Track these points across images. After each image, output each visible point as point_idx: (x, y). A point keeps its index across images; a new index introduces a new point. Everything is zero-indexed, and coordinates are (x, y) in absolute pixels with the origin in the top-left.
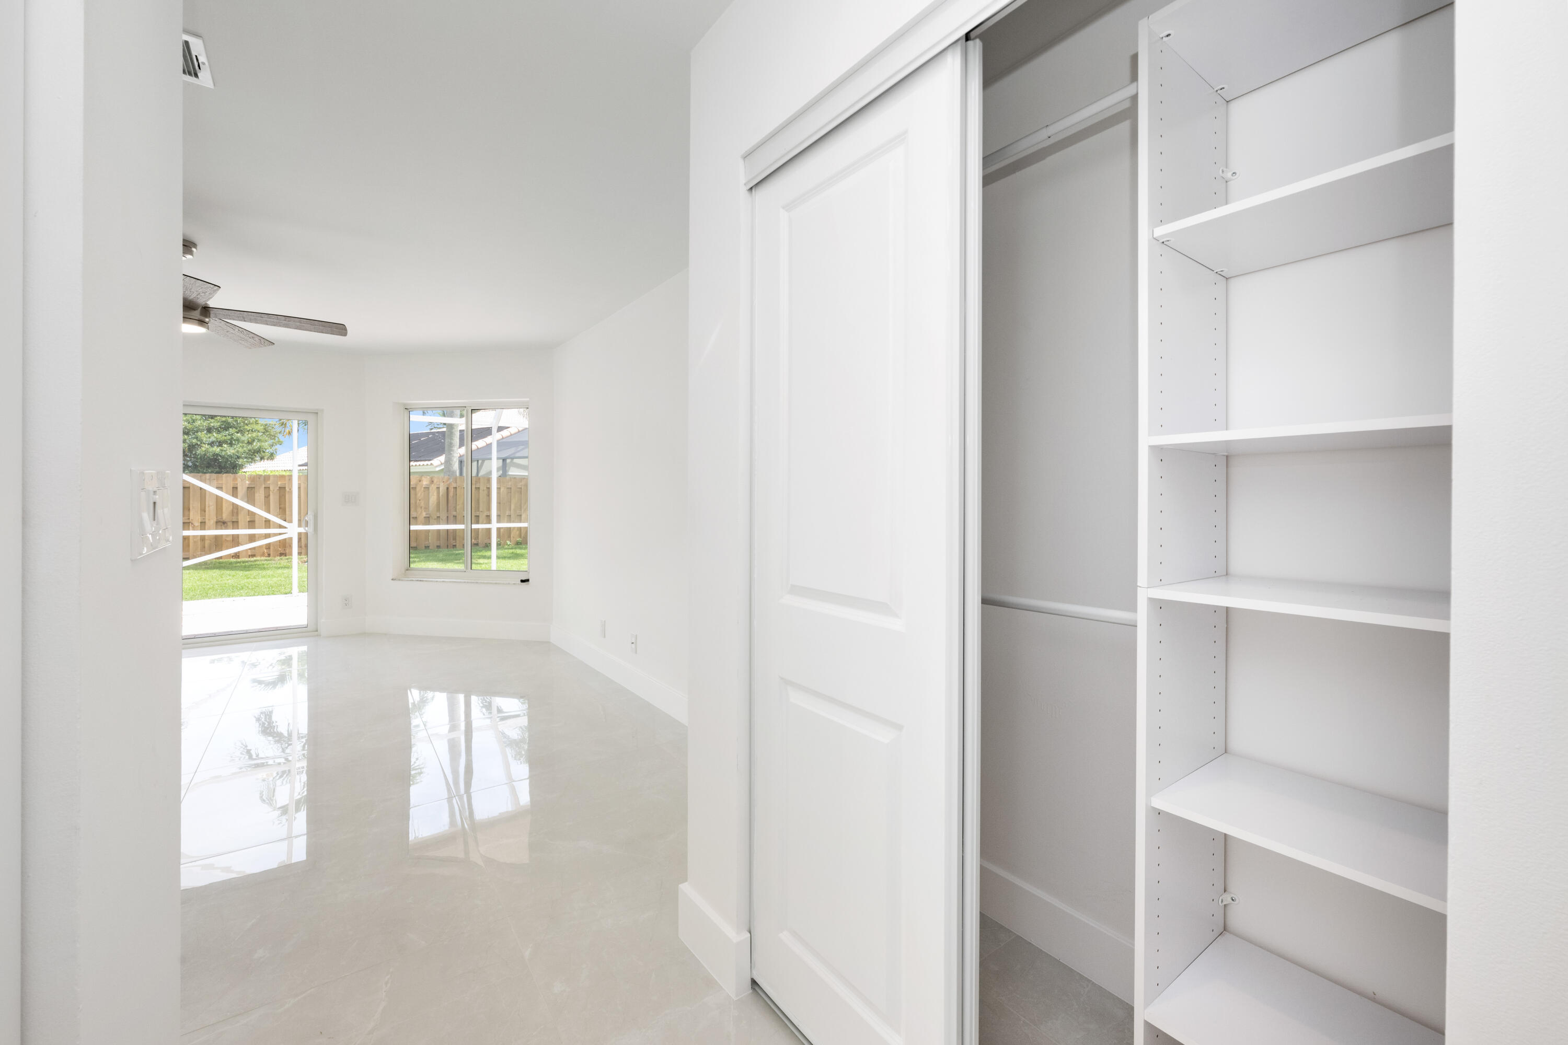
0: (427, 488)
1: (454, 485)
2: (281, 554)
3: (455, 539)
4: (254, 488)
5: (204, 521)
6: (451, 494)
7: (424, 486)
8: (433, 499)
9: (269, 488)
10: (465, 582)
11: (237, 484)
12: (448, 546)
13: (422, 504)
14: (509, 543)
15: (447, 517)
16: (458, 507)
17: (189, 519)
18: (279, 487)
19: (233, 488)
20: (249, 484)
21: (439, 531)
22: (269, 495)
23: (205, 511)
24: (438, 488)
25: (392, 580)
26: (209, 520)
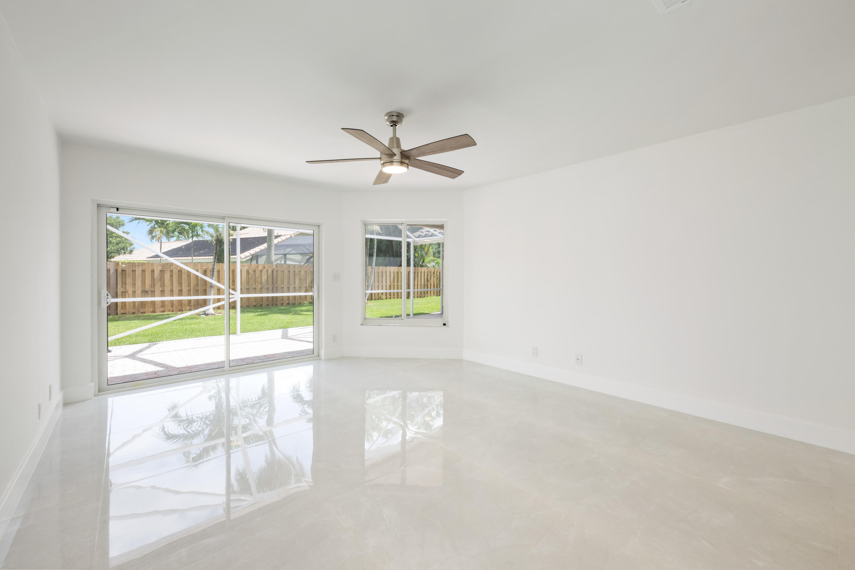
0: (261, 271)
1: (276, 269)
2: (180, 311)
3: (277, 300)
4: (164, 270)
5: (134, 291)
6: (275, 274)
7: (260, 270)
8: (264, 278)
9: (173, 271)
10: (409, 326)
11: (154, 268)
12: (273, 304)
13: (259, 280)
14: (305, 302)
15: (273, 288)
16: (278, 282)
17: (126, 289)
18: (178, 270)
19: (152, 271)
20: (161, 269)
21: (268, 297)
22: (173, 275)
23: (135, 285)
24: (268, 271)
25: (361, 325)
26: (138, 290)
